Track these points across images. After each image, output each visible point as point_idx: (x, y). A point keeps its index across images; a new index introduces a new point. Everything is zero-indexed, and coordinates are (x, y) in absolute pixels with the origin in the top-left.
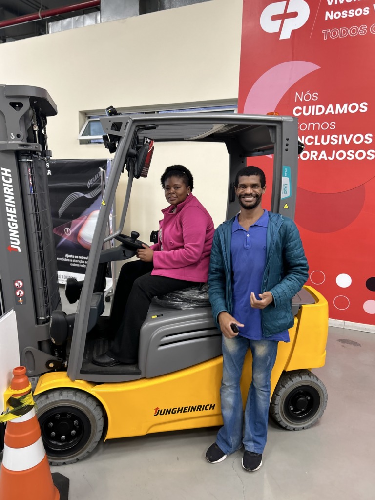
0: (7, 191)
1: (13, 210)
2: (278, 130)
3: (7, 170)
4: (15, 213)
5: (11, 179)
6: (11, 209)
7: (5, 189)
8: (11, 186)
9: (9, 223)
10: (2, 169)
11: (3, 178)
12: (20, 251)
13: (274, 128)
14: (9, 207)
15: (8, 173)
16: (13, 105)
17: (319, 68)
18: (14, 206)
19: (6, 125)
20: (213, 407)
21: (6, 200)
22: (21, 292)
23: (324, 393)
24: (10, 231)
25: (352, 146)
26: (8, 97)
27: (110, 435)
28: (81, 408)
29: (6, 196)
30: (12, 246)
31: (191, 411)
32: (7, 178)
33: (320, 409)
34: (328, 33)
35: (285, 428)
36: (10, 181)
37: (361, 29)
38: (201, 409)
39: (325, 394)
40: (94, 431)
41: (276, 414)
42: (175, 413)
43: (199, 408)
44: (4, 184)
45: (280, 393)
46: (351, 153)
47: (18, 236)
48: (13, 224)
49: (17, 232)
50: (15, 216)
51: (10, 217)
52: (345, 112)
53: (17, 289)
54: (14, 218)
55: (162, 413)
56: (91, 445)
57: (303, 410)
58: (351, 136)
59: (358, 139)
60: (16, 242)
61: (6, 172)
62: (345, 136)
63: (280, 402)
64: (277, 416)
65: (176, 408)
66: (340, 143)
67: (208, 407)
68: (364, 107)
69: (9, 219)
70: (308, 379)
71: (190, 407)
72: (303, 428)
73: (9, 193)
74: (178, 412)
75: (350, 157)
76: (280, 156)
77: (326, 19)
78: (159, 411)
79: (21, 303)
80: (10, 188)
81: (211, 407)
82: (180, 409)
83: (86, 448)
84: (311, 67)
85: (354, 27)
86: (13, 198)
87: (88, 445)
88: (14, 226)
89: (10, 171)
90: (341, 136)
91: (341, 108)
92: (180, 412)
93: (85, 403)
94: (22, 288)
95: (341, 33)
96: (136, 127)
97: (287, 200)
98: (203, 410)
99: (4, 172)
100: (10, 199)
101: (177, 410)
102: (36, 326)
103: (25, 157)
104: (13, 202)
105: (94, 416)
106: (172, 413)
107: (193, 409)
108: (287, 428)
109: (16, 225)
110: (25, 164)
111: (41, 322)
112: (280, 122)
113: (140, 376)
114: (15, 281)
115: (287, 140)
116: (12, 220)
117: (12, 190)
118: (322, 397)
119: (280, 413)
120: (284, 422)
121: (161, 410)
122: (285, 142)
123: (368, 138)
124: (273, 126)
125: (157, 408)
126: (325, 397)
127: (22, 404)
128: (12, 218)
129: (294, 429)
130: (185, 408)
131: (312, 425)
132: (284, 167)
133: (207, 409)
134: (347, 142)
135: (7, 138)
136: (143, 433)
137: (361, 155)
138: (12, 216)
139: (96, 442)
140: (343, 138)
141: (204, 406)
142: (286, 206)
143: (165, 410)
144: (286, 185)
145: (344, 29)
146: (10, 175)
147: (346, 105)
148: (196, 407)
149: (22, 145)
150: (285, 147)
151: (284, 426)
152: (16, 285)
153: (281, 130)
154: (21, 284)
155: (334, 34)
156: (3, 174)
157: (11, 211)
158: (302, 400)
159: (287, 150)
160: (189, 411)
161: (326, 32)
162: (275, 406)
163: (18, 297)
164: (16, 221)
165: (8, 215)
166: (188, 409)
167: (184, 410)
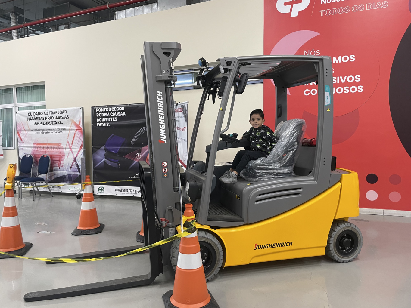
0: (160, 105)
1: (162, 117)
2: (320, 64)
3: (160, 92)
4: (164, 119)
5: (162, 98)
6: (161, 116)
7: (159, 104)
8: (162, 102)
9: (160, 125)
10: (157, 92)
11: (158, 97)
12: (166, 143)
13: (317, 63)
14: (160, 115)
15: (161, 94)
16: (164, 53)
17: (320, 34)
18: (163, 114)
19: (160, 66)
20: (291, 244)
21: (159, 111)
22: (166, 170)
23: (361, 235)
24: (161, 130)
25: (347, 84)
26: (163, 49)
27: (227, 264)
28: (210, 242)
29: (159, 108)
30: (161, 140)
31: (277, 247)
32: (160, 97)
33: (359, 247)
34: (324, 12)
35: (337, 262)
36: (162, 99)
37: (346, 9)
38: (284, 245)
39: (361, 237)
40: (218, 259)
41: (331, 250)
42: (267, 248)
43: (282, 245)
44: (158, 101)
45: (333, 236)
46: (346, 88)
47: (165, 133)
48: (162, 126)
49: (165, 131)
50: (164, 121)
51: (161, 122)
52: (340, 62)
53: (163, 167)
54: (163, 122)
55: (259, 248)
56: (217, 270)
57: (347, 248)
58: (346, 77)
59: (351, 79)
60: (164, 137)
61: (159, 93)
62: (341, 77)
63: (333, 241)
64: (332, 252)
65: (268, 245)
66: (338, 82)
67: (288, 244)
68: (352, 58)
69: (160, 123)
70: (350, 226)
71: (277, 244)
72: (349, 261)
73: (161, 106)
74: (269, 248)
75: (346, 91)
76: (323, 80)
77: (322, 3)
78: (257, 246)
79: (166, 177)
80: (161, 103)
81: (290, 244)
82: (271, 245)
83: (213, 272)
84: (314, 34)
85: (340, 8)
86: (163, 109)
87: (215, 269)
88: (163, 127)
89: (161, 93)
90: (338, 78)
91: (337, 60)
92: (270, 247)
93: (212, 239)
94: (167, 167)
95: (332, 12)
96: (239, 64)
97: (328, 106)
98: (285, 246)
99: (158, 93)
100: (161, 110)
101: (268, 246)
102: (174, 192)
103: (169, 85)
104: (163, 112)
105: (218, 248)
106: (266, 248)
107: (279, 245)
108: (339, 261)
109: (164, 126)
110: (169, 89)
111: (176, 190)
112: (322, 60)
113: (244, 223)
114: (162, 163)
115: (327, 69)
116: (162, 123)
117: (162, 104)
118: (359, 238)
119: (333, 250)
120: (337, 256)
121: (259, 246)
122: (325, 71)
123: (358, 78)
124: (317, 62)
125: (256, 244)
126: (361, 239)
127: (193, 225)
128: (162, 122)
129: (343, 262)
130: (274, 244)
131: (355, 259)
132: (325, 86)
133: (288, 246)
134: (343, 81)
135: (161, 73)
136: (247, 262)
137: (353, 89)
138: (162, 121)
139: (219, 267)
140: (340, 79)
141: (285, 243)
142: (328, 110)
143: (261, 245)
144: (327, 97)
145: (334, 9)
146: (161, 96)
147: (340, 57)
148: (280, 243)
149: (170, 77)
150: (325, 74)
151: (337, 259)
152: (163, 164)
153: (322, 64)
154: (166, 164)
155: (328, 12)
156: (157, 95)
157: (161, 118)
158: (347, 241)
159: (327, 76)
160: (276, 247)
161: (322, 11)
162: (330, 245)
163: (164, 173)
164: (164, 124)
165: (160, 120)
166: (275, 245)
167: (272, 246)
